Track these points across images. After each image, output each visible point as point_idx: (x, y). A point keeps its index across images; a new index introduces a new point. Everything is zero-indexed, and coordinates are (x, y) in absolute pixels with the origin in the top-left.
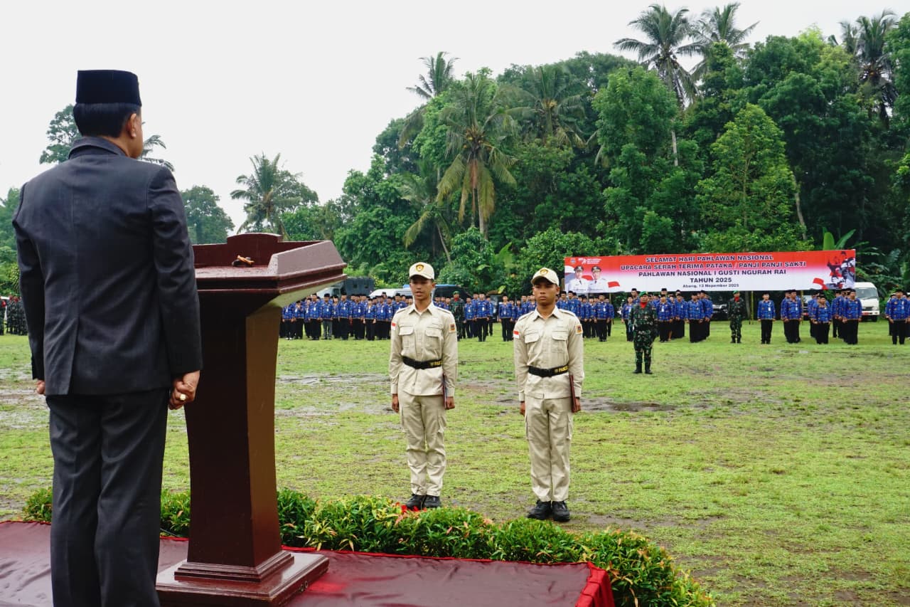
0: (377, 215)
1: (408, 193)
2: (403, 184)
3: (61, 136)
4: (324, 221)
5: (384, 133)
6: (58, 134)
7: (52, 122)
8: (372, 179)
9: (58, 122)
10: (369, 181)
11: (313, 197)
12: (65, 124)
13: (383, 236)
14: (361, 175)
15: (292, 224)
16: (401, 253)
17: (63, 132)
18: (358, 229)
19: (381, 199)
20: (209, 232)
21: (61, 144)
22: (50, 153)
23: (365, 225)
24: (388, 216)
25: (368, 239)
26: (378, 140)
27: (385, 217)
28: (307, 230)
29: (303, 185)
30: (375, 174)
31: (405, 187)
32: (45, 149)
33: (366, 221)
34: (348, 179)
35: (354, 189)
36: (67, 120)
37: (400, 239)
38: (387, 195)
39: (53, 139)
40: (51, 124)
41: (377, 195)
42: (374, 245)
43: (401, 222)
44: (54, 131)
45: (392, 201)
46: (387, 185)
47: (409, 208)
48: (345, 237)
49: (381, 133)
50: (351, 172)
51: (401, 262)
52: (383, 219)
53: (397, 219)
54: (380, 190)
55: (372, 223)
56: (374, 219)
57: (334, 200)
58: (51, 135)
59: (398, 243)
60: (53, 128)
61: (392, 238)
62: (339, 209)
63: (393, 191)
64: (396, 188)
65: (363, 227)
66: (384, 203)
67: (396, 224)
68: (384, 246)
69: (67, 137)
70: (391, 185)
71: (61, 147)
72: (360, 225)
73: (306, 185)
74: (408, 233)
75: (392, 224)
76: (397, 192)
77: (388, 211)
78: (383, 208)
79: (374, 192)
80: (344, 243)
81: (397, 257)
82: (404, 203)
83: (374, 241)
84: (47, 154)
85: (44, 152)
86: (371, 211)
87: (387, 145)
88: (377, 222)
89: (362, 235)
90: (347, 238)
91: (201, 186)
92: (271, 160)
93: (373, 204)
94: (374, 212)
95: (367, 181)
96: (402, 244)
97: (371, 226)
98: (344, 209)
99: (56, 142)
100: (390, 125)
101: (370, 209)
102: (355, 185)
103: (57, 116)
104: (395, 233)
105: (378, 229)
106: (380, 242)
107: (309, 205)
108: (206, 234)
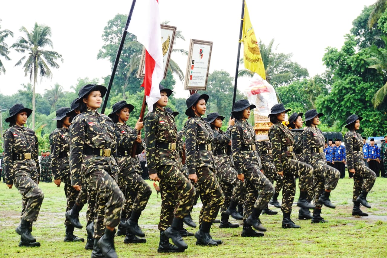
0: (351, 82)
1: (375, 63)
2: (371, 56)
3: (112, 38)
4: (311, 91)
5: (359, 17)
6: (110, 36)
7: (106, 28)
8: (345, 54)
9: (110, 28)
10: (343, 55)
11: (305, 73)
12: (115, 28)
13: (355, 100)
14: (336, 51)
15: (286, 95)
16: (371, 113)
17: (114, 35)
18: (335, 95)
19: (353, 69)
20: (227, 106)
21: (112, 43)
22: (104, 51)
23: (340, 91)
24: (359, 83)
25: (343, 103)
26: (354, 23)
27: (357, 84)
28: (299, 99)
29: (296, 64)
30: (348, 50)
31: (373, 58)
32: (101, 48)
33: (340, 88)
34: (326, 54)
35: (330, 63)
36: (117, 25)
37: (369, 101)
38: (357, 66)
39: (105, 40)
40: (105, 29)
41: (350, 67)
42: (348, 107)
43: (370, 87)
44: (107, 34)
45: (362, 70)
46: (358, 57)
47: (377, 75)
48: (324, 102)
49: (356, 18)
50: (328, 49)
51: (371, 120)
52: (355, 85)
53: (367, 85)
54: (352, 62)
55: (346, 89)
56: (347, 86)
57: (320, 74)
58: (105, 37)
59: (368, 104)
60: (106, 32)
61: (362, 101)
62: (325, 81)
63: (363, 62)
64: (365, 59)
65: (338, 93)
66: (356, 72)
67: (367, 89)
68: (357, 107)
69: (117, 38)
70: (361, 57)
71: (111, 46)
72: (336, 92)
73: (298, 64)
74: (376, 96)
75: (363, 90)
76: (366, 63)
77: (359, 78)
78: (355, 77)
79: (347, 64)
80: (323, 106)
81: (368, 116)
82: (372, 72)
83: (348, 104)
84: (102, 52)
85: (100, 51)
86: (345, 80)
87: (362, 27)
88: (350, 88)
89: (338, 99)
90: (326, 103)
91: (220, 70)
92: (267, 45)
93: (347, 74)
94: (348, 80)
95: (341, 55)
96: (371, 105)
97: (344, 91)
98: (329, 81)
99: (108, 43)
100: (364, 11)
101: (344, 79)
102: (331, 59)
103: (109, 23)
104: (365, 96)
105: (351, 94)
106: (353, 104)
107: (302, 79)
108: (225, 107)
